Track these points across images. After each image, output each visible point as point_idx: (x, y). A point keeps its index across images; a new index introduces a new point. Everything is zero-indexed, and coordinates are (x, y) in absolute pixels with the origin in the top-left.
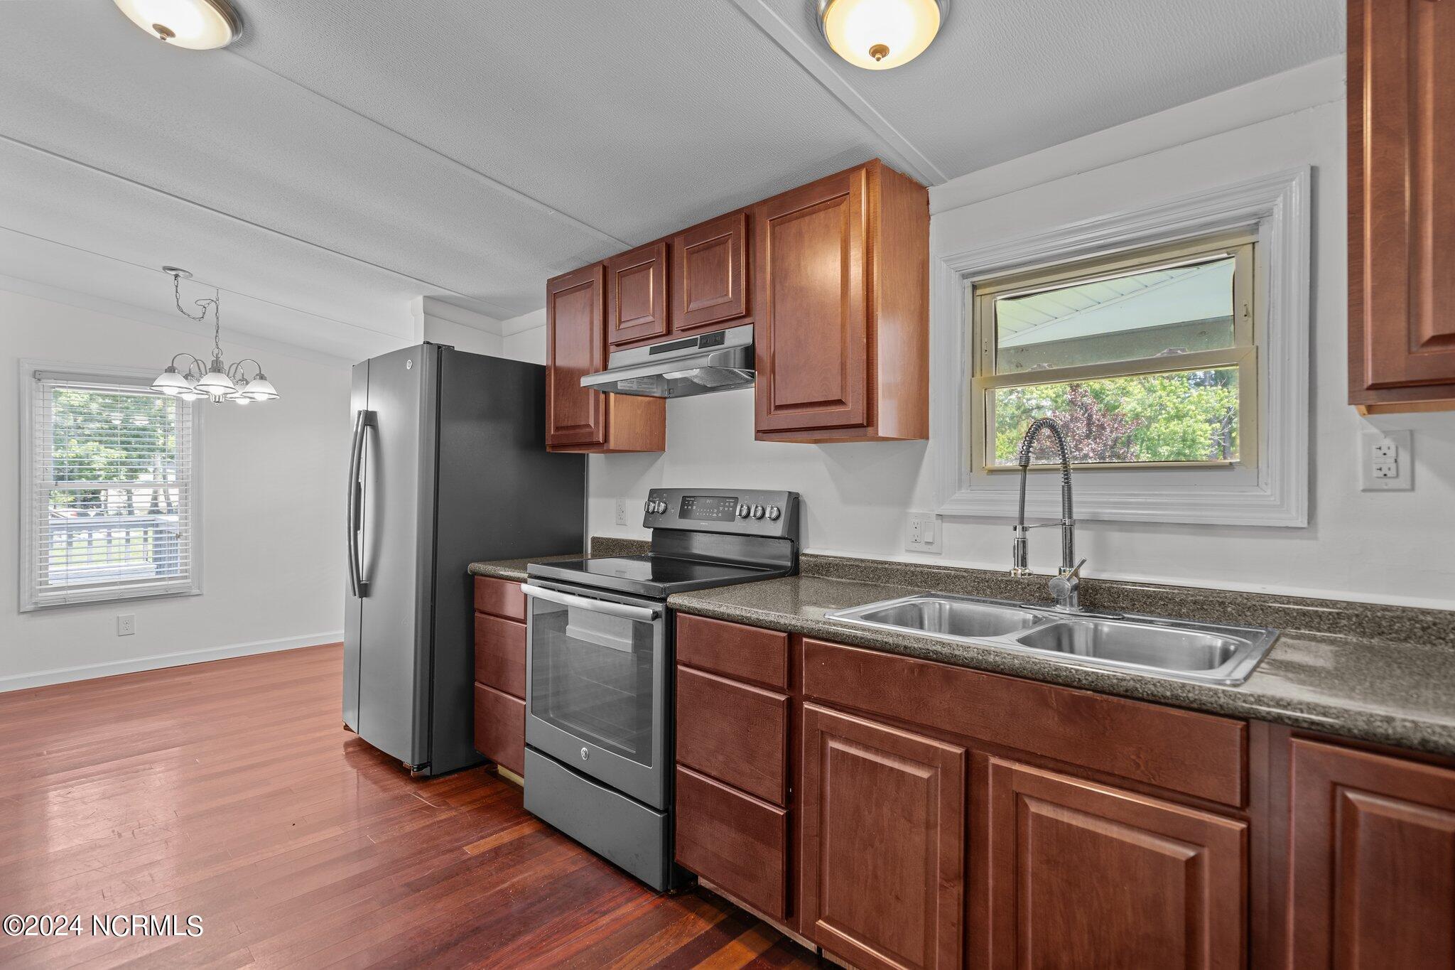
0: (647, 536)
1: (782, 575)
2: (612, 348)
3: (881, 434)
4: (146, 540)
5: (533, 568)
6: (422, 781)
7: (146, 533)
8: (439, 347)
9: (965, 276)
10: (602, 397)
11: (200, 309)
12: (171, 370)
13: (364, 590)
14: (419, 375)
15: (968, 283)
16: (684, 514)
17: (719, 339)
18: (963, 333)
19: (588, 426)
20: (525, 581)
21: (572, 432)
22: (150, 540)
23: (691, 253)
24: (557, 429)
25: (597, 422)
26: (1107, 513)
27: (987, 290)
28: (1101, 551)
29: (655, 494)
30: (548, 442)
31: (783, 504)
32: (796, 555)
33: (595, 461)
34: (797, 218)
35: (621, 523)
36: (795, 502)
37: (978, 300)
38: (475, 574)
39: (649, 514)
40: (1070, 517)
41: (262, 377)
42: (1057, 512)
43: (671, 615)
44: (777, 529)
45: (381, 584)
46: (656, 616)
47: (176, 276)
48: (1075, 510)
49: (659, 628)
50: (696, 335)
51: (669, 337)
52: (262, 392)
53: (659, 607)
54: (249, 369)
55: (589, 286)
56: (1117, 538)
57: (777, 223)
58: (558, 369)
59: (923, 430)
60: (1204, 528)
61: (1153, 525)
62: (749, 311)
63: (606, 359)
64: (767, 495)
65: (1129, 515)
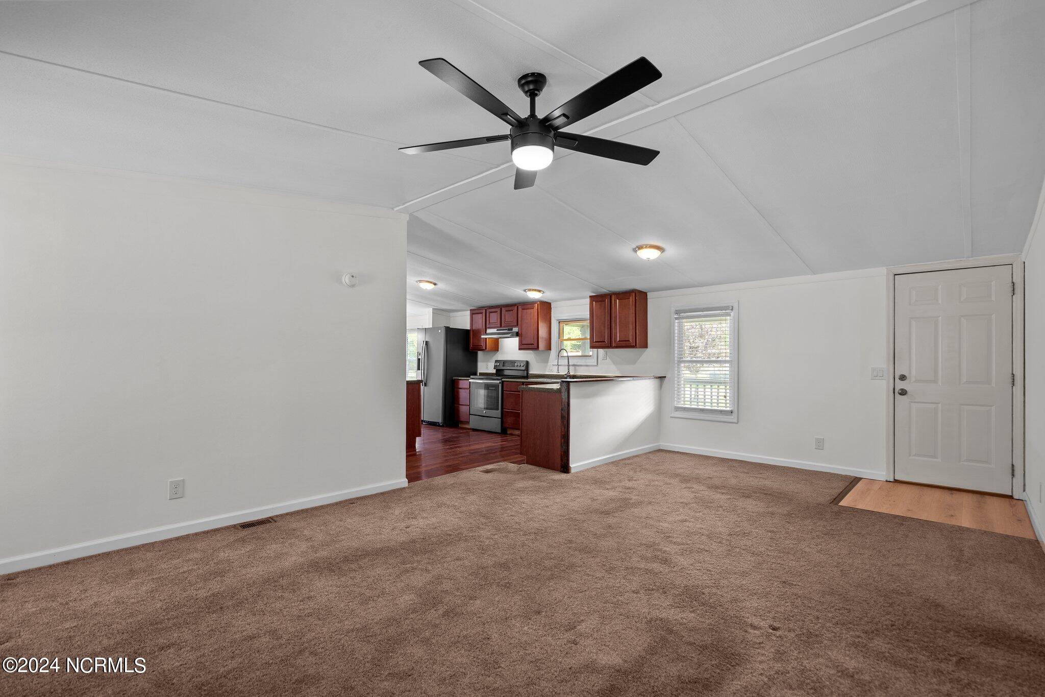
0: (494, 371)
1: (524, 378)
2: (488, 329)
3: (540, 350)
5: (471, 377)
6: (442, 426)
8: (447, 327)
10: (483, 339)
13: (425, 384)
14: (443, 333)
15: (558, 321)
16: (503, 366)
17: (512, 330)
18: (557, 331)
19: (479, 346)
20: (470, 379)
21: (476, 347)
23: (506, 311)
24: (471, 345)
25: (483, 345)
26: (576, 364)
27: (561, 324)
28: (575, 370)
29: (496, 361)
30: (471, 349)
31: (525, 364)
32: (528, 373)
33: (480, 353)
34: (526, 309)
35: (487, 368)
36: (527, 363)
37: (559, 326)
38: (455, 379)
39: (495, 366)
40: (569, 364)
42: (567, 364)
43: (503, 382)
44: (524, 368)
45: (431, 383)
46: (500, 383)
49: (500, 385)
50: (506, 328)
53: (501, 381)
55: (482, 313)
56: (577, 368)
57: (523, 309)
58: (473, 331)
59: (550, 349)
60: (587, 366)
61: (581, 365)
62: (517, 325)
63: (486, 331)
64: (522, 361)
65: (578, 364)
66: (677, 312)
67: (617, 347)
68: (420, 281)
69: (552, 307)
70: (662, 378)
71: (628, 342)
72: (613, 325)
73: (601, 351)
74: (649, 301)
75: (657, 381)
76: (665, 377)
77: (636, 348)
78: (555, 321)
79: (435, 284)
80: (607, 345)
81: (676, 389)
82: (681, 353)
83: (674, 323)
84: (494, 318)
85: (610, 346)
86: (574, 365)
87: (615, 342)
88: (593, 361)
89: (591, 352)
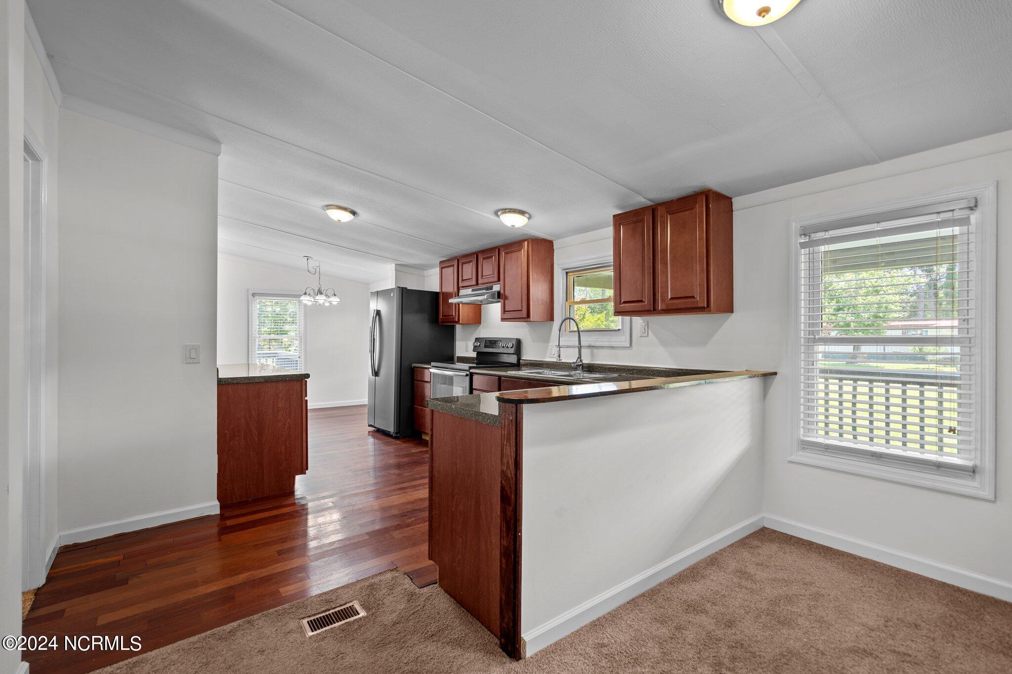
0: (474, 355)
1: (514, 366)
2: (461, 288)
3: (531, 320)
4: (273, 362)
5: (433, 364)
7: (273, 359)
8: (402, 288)
9: (564, 270)
10: (457, 305)
11: (314, 270)
12: (305, 294)
13: (376, 374)
14: (395, 298)
15: (564, 271)
16: (486, 347)
17: (491, 288)
18: (563, 288)
19: (453, 315)
20: (431, 368)
21: (447, 317)
22: (275, 362)
23: (484, 259)
24: (443, 316)
25: (455, 314)
26: (593, 344)
27: (571, 274)
28: (592, 355)
29: (477, 340)
30: (440, 321)
31: (514, 342)
32: (519, 359)
33: (458, 328)
34: (510, 253)
36: (518, 343)
37: (568, 277)
38: (415, 367)
39: (475, 347)
40: (580, 345)
41: (335, 295)
42: (577, 343)
43: (471, 375)
44: (512, 351)
45: (382, 372)
46: (467, 375)
47: (308, 259)
48: (581, 343)
49: (467, 379)
50: (484, 286)
51: (478, 286)
52: (335, 300)
53: (468, 373)
54: (330, 292)
55: (453, 266)
56: (596, 351)
57: (506, 253)
58: (443, 293)
59: (551, 318)
60: (612, 348)
61: (602, 347)
62: (499, 280)
63: (458, 292)
64: (510, 339)
65: (597, 344)
66: (805, 232)
67: (668, 311)
68: (328, 207)
69: (555, 247)
70: (767, 376)
71: (691, 300)
72: (659, 266)
73: (638, 321)
74: (736, 214)
75: (756, 383)
76: (775, 374)
77: (710, 312)
78: (560, 271)
79: (354, 213)
80: (647, 308)
81: (802, 400)
82: (814, 322)
83: (797, 255)
84: (468, 271)
85: (653, 310)
86: (590, 347)
87: (663, 300)
88: (622, 340)
89: (617, 322)
